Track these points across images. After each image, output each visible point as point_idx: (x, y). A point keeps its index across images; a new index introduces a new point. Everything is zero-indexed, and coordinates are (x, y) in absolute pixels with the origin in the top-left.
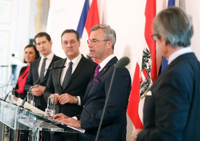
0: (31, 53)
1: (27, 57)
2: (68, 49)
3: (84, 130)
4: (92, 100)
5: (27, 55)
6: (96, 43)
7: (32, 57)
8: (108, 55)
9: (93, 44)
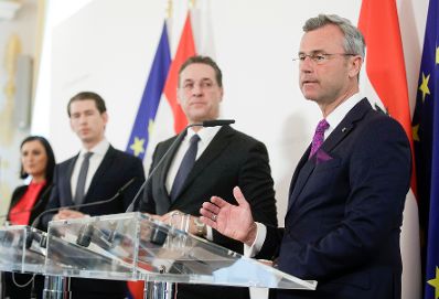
0: (36, 153)
1: (29, 163)
2: (194, 99)
3: (315, 283)
4: (314, 209)
5: (28, 158)
6: (321, 61)
7: (41, 161)
8: (348, 93)
9: (313, 64)
